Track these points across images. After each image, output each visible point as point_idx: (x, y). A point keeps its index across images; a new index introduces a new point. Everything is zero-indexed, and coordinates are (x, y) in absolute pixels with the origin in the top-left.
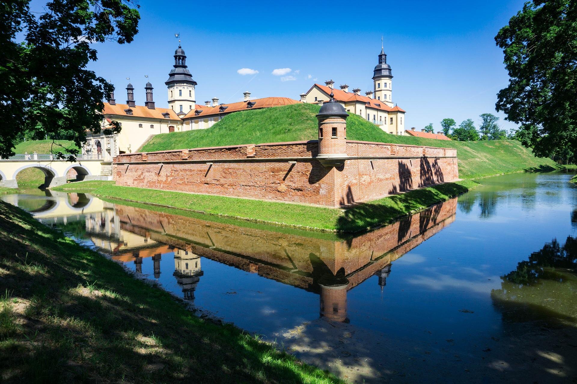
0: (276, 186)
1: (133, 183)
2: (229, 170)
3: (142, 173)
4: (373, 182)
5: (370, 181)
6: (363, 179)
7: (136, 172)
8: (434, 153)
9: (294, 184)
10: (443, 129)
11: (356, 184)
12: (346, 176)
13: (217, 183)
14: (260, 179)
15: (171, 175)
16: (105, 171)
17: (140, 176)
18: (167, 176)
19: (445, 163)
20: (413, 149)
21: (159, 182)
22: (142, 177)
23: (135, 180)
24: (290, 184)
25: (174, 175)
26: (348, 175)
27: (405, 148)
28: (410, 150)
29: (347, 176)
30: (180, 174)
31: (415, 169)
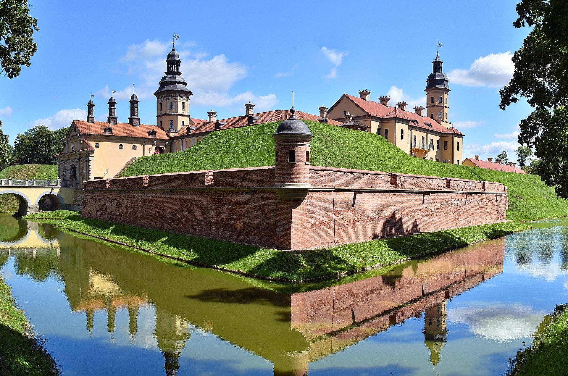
0: (232, 222)
1: (96, 215)
2: (187, 201)
3: (105, 203)
4: (358, 220)
5: (352, 219)
6: (342, 217)
7: (99, 201)
8: (466, 187)
9: (250, 221)
10: (518, 159)
11: (329, 223)
12: (311, 212)
13: (175, 217)
14: (216, 214)
15: (131, 205)
16: (78, 199)
17: (102, 207)
18: (127, 208)
19: (485, 199)
20: (429, 181)
21: (120, 214)
22: (104, 208)
23: (98, 211)
24: (247, 220)
25: (134, 206)
26: (315, 211)
27: (416, 180)
28: (424, 182)
29: (313, 212)
30: (139, 206)
31: (433, 206)
